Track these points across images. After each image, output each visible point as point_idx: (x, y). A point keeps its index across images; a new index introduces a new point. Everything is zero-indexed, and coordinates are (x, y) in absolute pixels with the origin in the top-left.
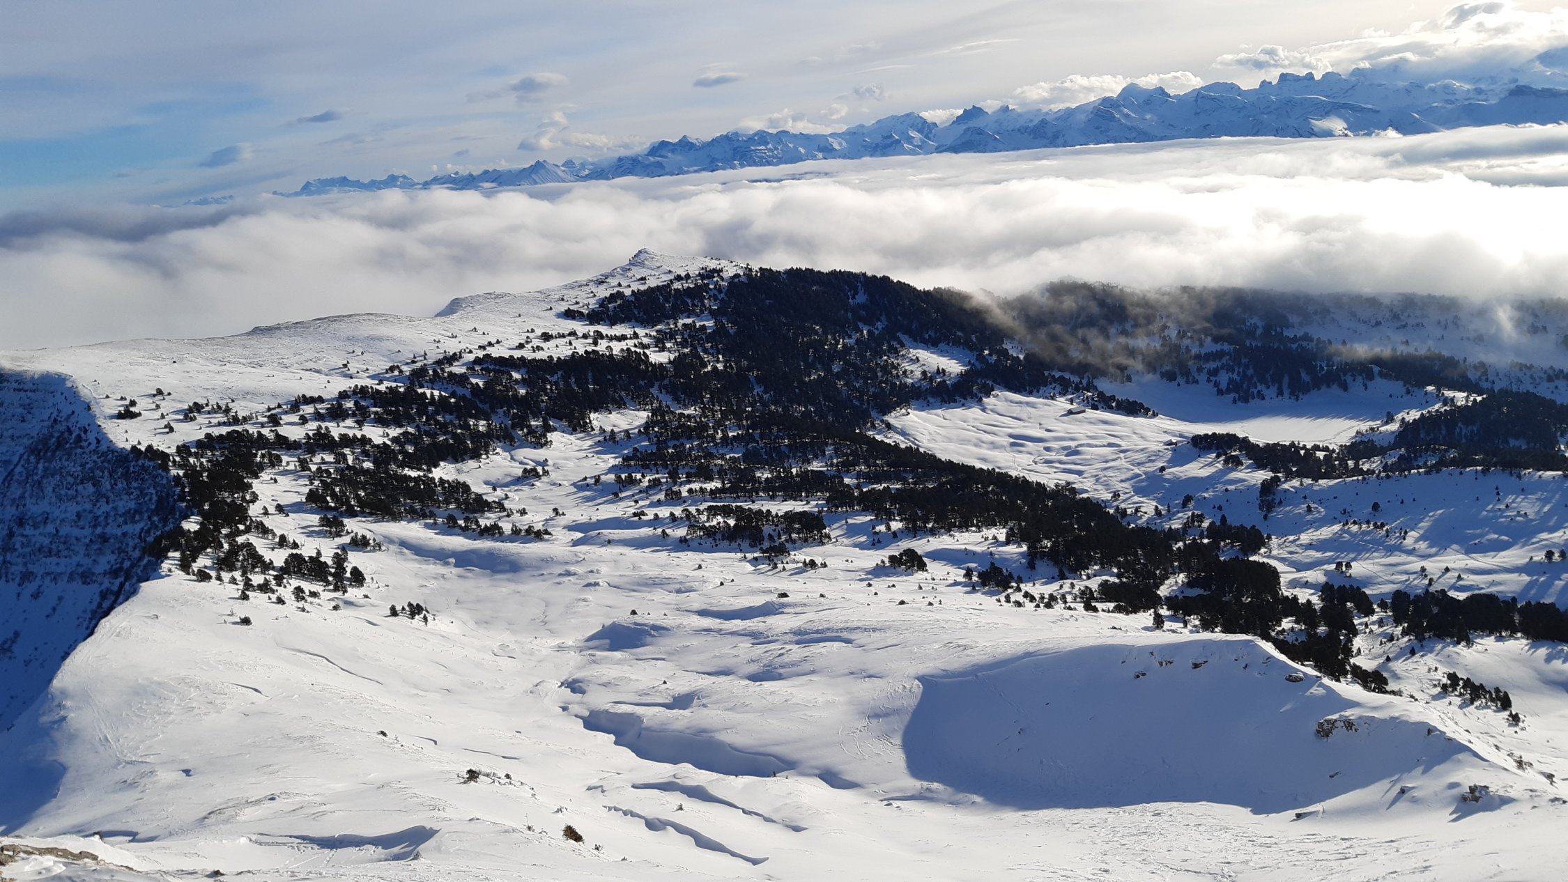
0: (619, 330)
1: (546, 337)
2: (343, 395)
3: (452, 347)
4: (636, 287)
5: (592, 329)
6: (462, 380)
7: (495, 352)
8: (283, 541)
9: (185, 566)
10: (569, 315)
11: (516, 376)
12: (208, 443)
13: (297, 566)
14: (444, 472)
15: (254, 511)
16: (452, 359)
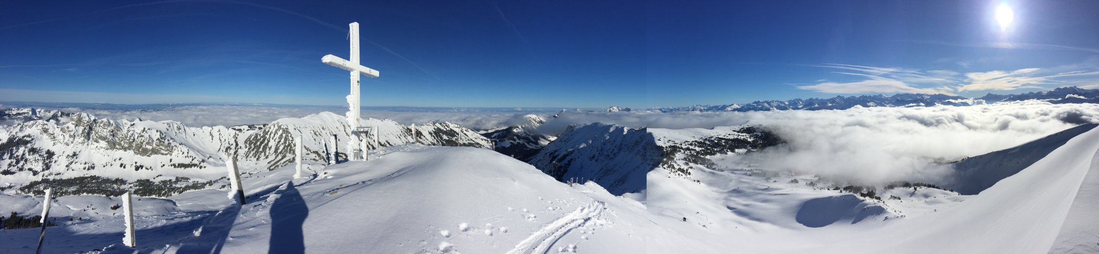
0: (743, 134)
1: (729, 135)
2: (693, 142)
3: (712, 135)
4: (747, 127)
5: (738, 134)
6: (713, 141)
7: (720, 137)
8: (678, 165)
9: (663, 165)
10: (734, 131)
11: (723, 141)
12: (670, 147)
13: (680, 169)
14: (708, 157)
15: (675, 159)
16: (712, 137)
